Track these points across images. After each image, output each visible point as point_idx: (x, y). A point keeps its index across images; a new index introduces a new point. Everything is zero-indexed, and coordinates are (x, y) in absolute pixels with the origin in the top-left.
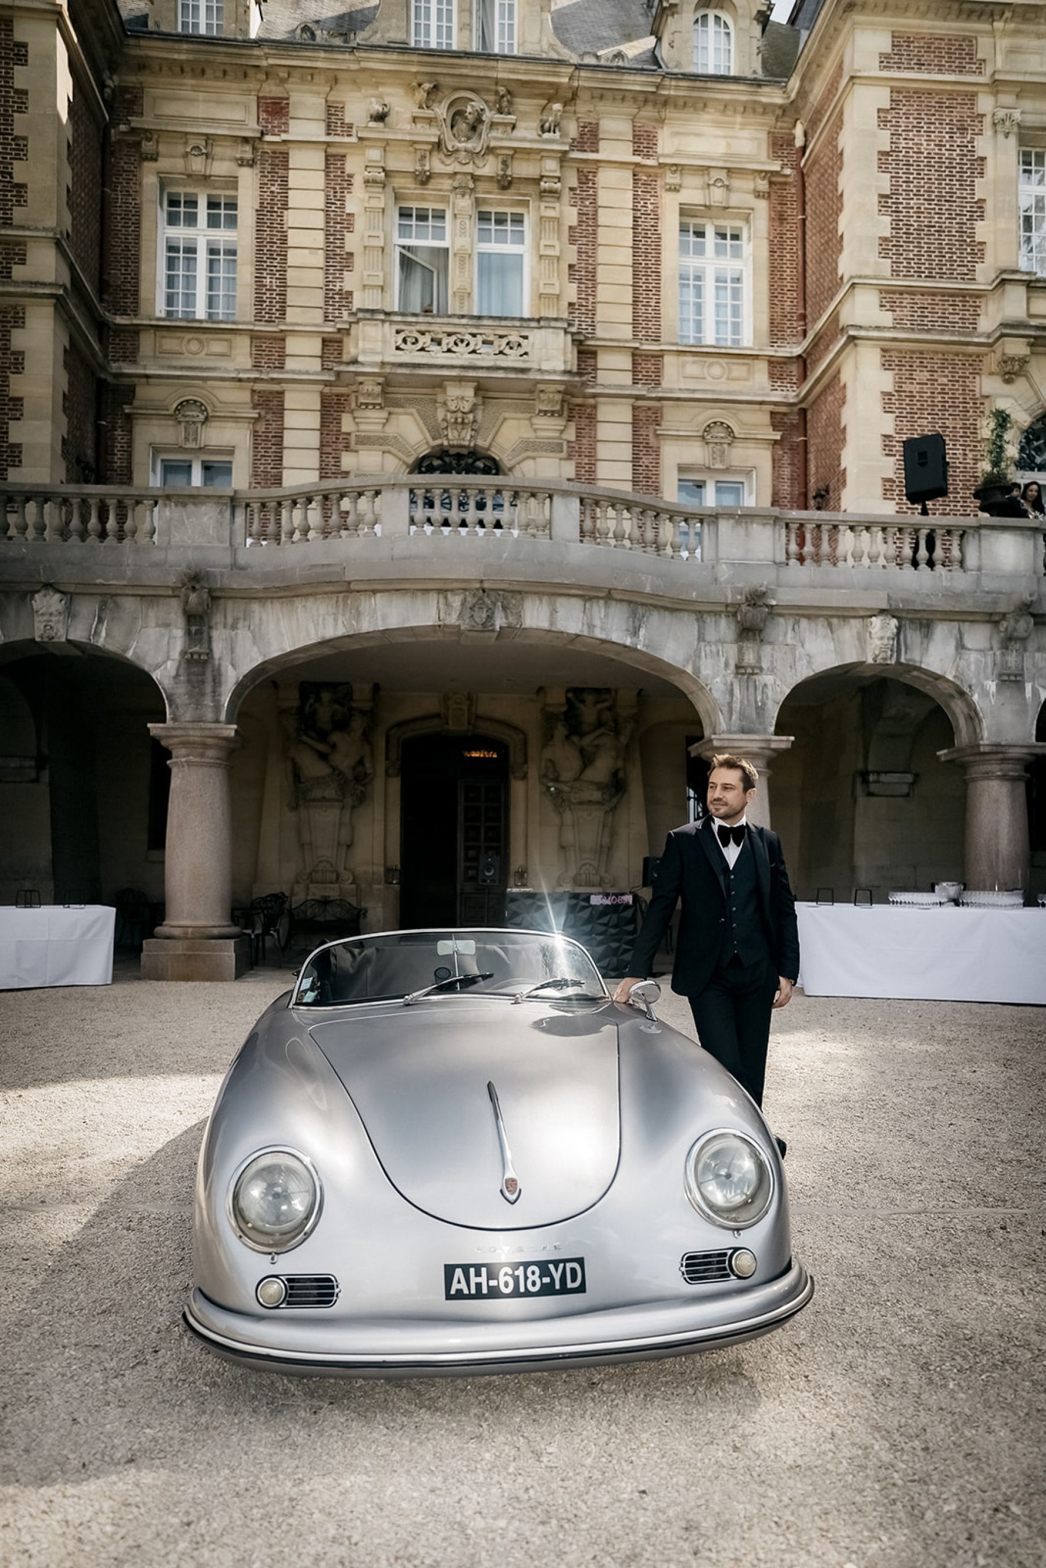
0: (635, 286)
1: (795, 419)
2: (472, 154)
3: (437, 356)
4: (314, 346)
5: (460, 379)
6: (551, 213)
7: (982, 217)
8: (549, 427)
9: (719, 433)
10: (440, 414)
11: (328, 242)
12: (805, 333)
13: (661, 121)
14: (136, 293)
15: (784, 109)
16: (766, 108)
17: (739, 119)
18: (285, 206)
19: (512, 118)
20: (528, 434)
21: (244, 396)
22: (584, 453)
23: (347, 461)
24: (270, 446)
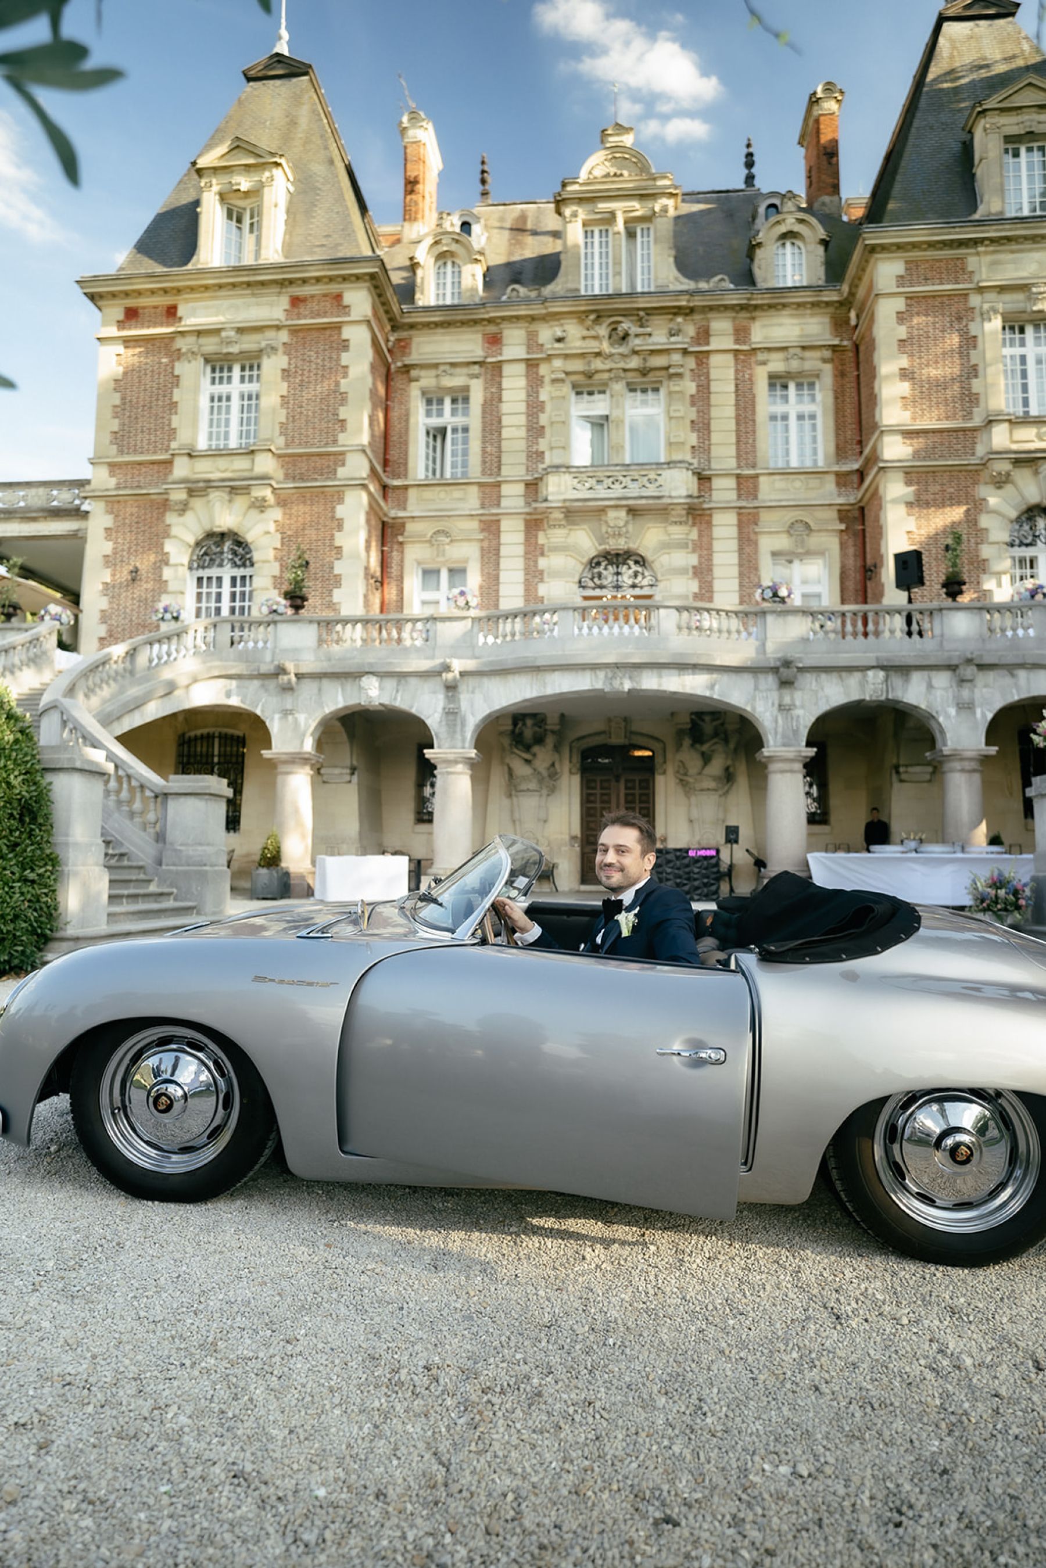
0: (738, 431)
1: (857, 514)
2: (623, 356)
3: (601, 492)
4: (520, 489)
5: (616, 507)
6: (677, 388)
7: (976, 376)
8: (678, 532)
9: (800, 527)
10: (604, 529)
11: (528, 421)
12: (861, 453)
13: (753, 318)
14: (406, 464)
15: (841, 303)
16: (828, 304)
17: (808, 312)
18: (500, 400)
19: (648, 330)
20: (664, 538)
21: (474, 525)
22: (704, 547)
23: (542, 563)
24: (491, 556)
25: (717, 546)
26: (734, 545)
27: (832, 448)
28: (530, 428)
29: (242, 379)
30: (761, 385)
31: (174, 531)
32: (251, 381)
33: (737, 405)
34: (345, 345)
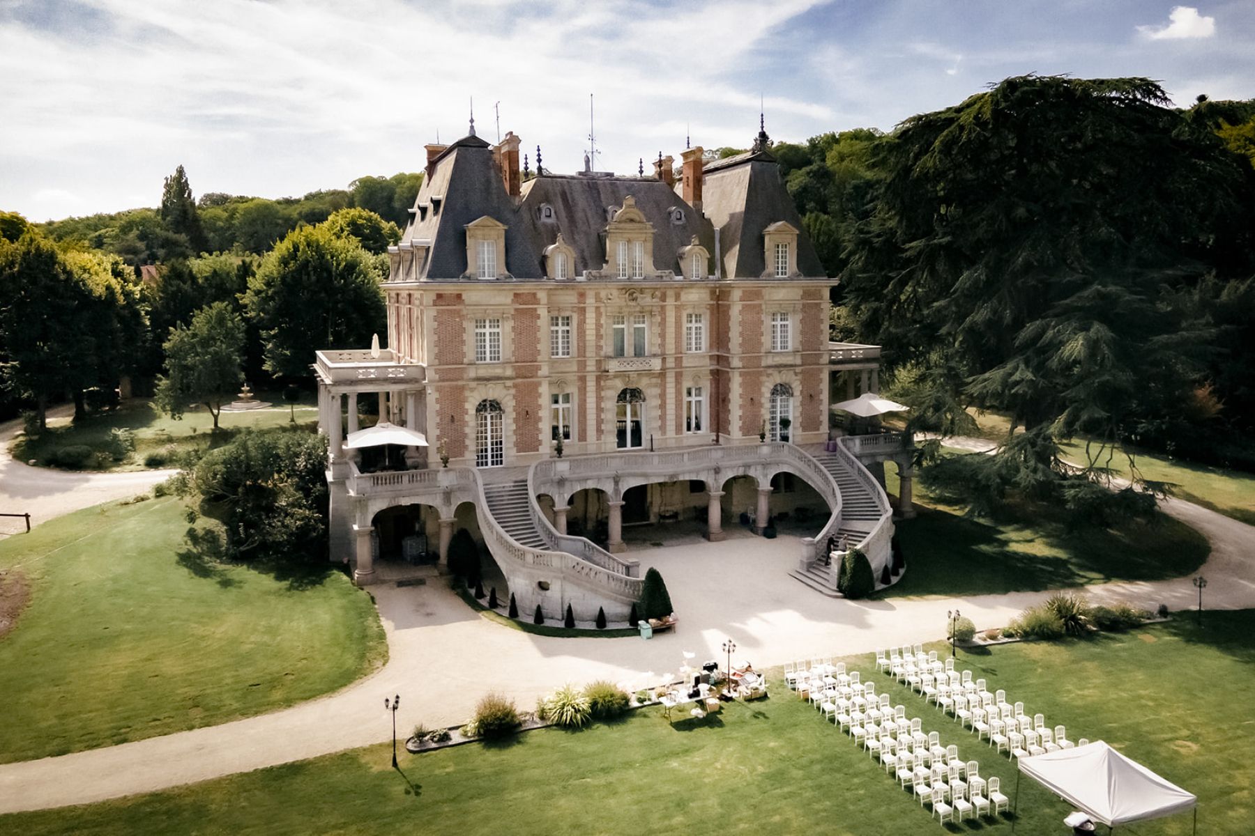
0: (675, 336)
1: (716, 371)
2: (634, 306)
4: (594, 364)
5: (634, 373)
6: (654, 318)
8: (655, 381)
10: (627, 380)
11: (596, 333)
12: (718, 348)
16: (708, 286)
17: (701, 289)
18: (585, 323)
19: (644, 296)
20: (649, 384)
22: (663, 387)
23: (603, 394)
24: (583, 390)
25: (668, 385)
26: (674, 385)
27: (708, 345)
28: (597, 336)
29: (490, 327)
30: (684, 319)
31: (470, 399)
32: (494, 327)
33: (676, 327)
34: (538, 317)
